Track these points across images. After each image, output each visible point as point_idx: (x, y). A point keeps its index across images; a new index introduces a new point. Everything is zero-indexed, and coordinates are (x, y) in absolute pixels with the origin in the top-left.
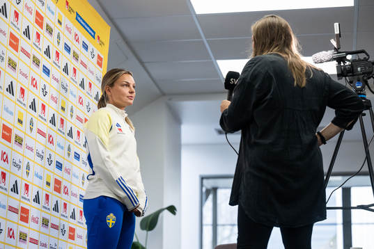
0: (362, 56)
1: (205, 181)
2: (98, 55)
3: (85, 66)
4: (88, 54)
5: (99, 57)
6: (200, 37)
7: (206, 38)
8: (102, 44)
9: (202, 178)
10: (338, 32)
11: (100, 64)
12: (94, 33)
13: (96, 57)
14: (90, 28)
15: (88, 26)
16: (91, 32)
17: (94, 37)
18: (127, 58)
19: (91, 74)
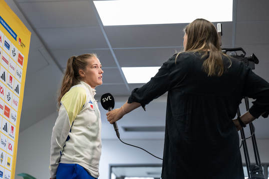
0: (239, 53)
1: (113, 169)
2: (19, 54)
3: (7, 62)
4: (10, 52)
5: (20, 56)
6: (107, 47)
7: (112, 47)
8: (23, 45)
9: (111, 167)
10: (220, 31)
11: (21, 63)
12: (16, 36)
13: (17, 56)
14: (12, 31)
15: (11, 29)
16: (13, 34)
17: (15, 39)
18: (49, 64)
19: (12, 69)
